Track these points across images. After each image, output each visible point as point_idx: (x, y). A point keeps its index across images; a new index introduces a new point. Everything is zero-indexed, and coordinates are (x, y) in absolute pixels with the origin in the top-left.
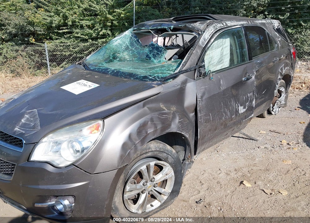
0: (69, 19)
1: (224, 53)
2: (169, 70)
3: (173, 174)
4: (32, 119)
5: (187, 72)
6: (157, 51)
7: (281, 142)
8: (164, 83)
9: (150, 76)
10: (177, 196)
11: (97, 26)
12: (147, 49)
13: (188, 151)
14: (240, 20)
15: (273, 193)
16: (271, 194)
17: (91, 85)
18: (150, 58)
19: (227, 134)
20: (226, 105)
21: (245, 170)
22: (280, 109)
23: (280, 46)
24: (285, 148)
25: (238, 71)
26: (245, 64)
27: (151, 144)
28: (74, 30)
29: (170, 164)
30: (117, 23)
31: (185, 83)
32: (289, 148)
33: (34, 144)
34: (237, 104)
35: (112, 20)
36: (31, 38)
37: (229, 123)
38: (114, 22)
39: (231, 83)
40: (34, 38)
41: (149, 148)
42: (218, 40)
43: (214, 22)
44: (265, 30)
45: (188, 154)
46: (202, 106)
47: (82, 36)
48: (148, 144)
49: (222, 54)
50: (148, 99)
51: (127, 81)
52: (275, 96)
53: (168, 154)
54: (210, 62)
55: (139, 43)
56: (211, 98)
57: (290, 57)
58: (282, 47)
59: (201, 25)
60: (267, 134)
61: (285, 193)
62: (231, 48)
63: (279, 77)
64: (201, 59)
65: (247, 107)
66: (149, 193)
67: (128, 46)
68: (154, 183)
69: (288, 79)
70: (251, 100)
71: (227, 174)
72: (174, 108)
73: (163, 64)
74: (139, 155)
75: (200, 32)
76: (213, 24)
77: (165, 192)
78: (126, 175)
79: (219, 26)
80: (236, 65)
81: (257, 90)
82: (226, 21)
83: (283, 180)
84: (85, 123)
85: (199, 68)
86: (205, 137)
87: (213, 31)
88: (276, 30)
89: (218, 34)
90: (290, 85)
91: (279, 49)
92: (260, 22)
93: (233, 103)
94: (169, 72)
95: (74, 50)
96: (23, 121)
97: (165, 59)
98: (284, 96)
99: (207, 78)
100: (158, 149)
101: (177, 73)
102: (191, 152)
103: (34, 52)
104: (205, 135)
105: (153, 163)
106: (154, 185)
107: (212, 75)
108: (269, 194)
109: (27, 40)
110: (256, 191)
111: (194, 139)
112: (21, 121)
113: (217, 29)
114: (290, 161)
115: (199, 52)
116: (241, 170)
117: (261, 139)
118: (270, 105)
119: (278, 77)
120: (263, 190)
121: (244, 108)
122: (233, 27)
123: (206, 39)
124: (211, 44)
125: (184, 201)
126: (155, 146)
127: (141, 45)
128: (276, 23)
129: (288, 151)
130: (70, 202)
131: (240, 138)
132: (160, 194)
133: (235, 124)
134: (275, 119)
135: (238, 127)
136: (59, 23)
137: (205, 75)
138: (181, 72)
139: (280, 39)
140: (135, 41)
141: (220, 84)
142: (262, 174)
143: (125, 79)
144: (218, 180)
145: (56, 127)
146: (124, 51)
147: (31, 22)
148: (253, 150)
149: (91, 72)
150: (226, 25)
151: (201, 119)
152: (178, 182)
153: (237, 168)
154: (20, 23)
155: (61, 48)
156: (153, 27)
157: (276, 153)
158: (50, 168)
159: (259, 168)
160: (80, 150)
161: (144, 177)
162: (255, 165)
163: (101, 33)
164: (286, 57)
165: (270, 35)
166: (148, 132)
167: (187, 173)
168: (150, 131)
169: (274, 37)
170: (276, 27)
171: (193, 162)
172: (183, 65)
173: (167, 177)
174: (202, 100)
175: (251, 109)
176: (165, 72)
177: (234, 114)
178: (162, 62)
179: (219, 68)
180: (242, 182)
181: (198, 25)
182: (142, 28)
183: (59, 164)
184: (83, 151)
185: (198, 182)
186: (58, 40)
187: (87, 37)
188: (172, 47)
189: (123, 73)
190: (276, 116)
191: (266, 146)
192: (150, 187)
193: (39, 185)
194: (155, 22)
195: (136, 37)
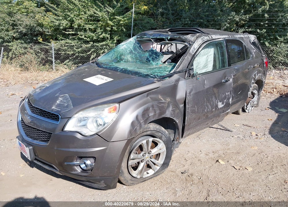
0: (76, 23)
1: (209, 60)
2: (165, 71)
3: (165, 150)
4: (65, 101)
5: (180, 73)
6: (155, 55)
7: (251, 133)
8: (162, 80)
9: (152, 74)
10: (167, 168)
11: (99, 30)
12: (148, 54)
13: (177, 134)
14: (223, 35)
15: (241, 169)
16: (239, 169)
17: (107, 79)
18: (149, 61)
19: (208, 123)
20: (208, 101)
21: (221, 152)
22: (252, 108)
23: (254, 56)
24: (254, 138)
25: (219, 74)
26: (225, 69)
27: (150, 125)
28: (79, 33)
29: (163, 141)
30: (117, 28)
31: (178, 81)
32: (257, 138)
33: (68, 119)
34: (217, 101)
35: (112, 26)
36: (39, 38)
37: (210, 115)
38: (113, 27)
39: (214, 83)
40: (42, 38)
41: (149, 128)
42: (205, 50)
43: (202, 35)
44: (243, 43)
45: (177, 136)
46: (190, 99)
47: (85, 38)
48: (148, 125)
49: (207, 60)
50: (151, 91)
51: (134, 77)
52: (249, 97)
53: (163, 134)
54: (197, 66)
55: (141, 48)
56: (197, 94)
57: (263, 65)
58: (256, 57)
59: (191, 37)
60: (240, 127)
61: (250, 169)
62: (215, 56)
63: (253, 81)
64: (191, 63)
65: (224, 103)
66: (146, 163)
67: (132, 50)
68: (151, 155)
69: (260, 84)
70: (228, 98)
71: (206, 155)
72: (168, 100)
73: (160, 66)
74: (141, 133)
75: (191, 43)
76: (201, 37)
77: (159, 163)
78: (131, 146)
79: (206, 38)
80: (217, 69)
81: (233, 90)
82: (211, 34)
83: (250, 160)
84: (106, 105)
85: (189, 70)
86: (190, 124)
87: (201, 42)
88: (252, 43)
89: (205, 45)
90: (262, 88)
91: (253, 59)
92: (239, 36)
93: (214, 99)
94: (165, 72)
95: (77, 50)
96: (58, 102)
97: (162, 62)
98: (256, 98)
99: (195, 78)
100: (155, 129)
101: (172, 73)
102: (179, 135)
103: (40, 50)
104: (191, 123)
105: (151, 139)
106: (151, 156)
107: (199, 76)
108: (238, 169)
109: (35, 39)
110: (228, 167)
111: (182, 125)
112: (56, 102)
113: (204, 40)
114: (257, 147)
115: (190, 58)
116: (217, 152)
117: (235, 130)
118: (244, 103)
119: (251, 81)
120: (234, 167)
121: (223, 104)
122: (217, 40)
123: (196, 48)
124: (199, 53)
125: (172, 172)
126: (153, 127)
127: (142, 50)
128: (253, 38)
129: (256, 140)
130: (91, 162)
131: (218, 129)
132: (155, 164)
133: (214, 116)
134: (248, 116)
135: (216, 119)
136: (66, 26)
137: (193, 76)
138: (175, 73)
139: (254, 51)
140: (138, 47)
141: (205, 84)
142: (234, 156)
143: (132, 76)
144: (199, 158)
145: (85, 107)
146: (128, 54)
147: (41, 24)
148: (228, 138)
149: (104, 69)
150: (212, 38)
151: (188, 109)
152: (168, 157)
153: (214, 151)
154: (31, 25)
155: (66, 48)
156: (154, 37)
157: (246, 141)
158: (79, 136)
159: (231, 151)
160: (102, 124)
161: (144, 149)
162: (229, 149)
163: (101, 36)
164: (260, 65)
165: (247, 47)
166: (150, 115)
167: (174, 152)
168: (151, 114)
169: (250, 48)
170: (252, 41)
171: (180, 143)
172: (177, 67)
173: (160, 151)
174: (190, 95)
175: (228, 106)
176: (162, 72)
177: (214, 108)
178: (159, 64)
179: (204, 71)
180: (217, 161)
181: (189, 37)
182: (145, 37)
183: (86, 134)
184: (104, 125)
185: (183, 159)
186: (63, 40)
187: (88, 39)
188: (168, 53)
189: (130, 71)
190: (249, 114)
191: (239, 136)
192: (147, 158)
193: (69, 148)
194: (154, 32)
195: (139, 44)
